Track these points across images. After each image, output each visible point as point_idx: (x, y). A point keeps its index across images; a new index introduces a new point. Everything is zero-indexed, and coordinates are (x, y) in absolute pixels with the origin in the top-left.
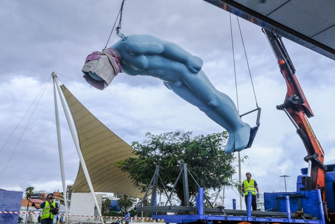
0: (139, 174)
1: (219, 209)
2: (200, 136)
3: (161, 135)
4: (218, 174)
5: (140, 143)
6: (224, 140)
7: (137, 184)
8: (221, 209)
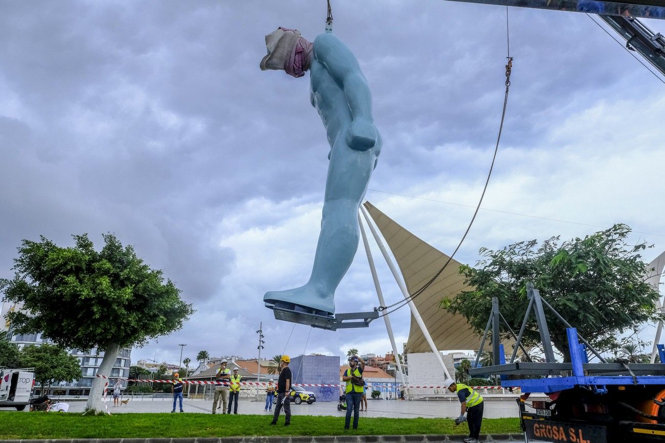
0: (476, 315)
1: (619, 364)
2: (573, 240)
3: (505, 249)
4: (625, 302)
5: (472, 266)
6: (620, 240)
7: (480, 332)
8: (622, 365)
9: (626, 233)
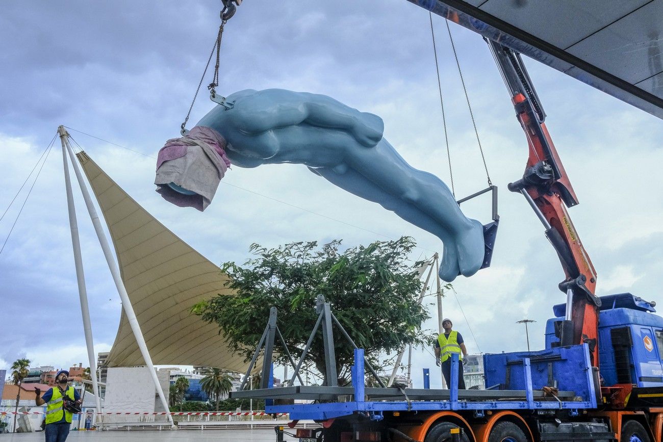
0: (237, 327)
1: (397, 389)
2: (356, 248)
3: (280, 248)
4: (395, 320)
5: (238, 264)
6: (404, 254)
7: (236, 346)
8: (399, 390)
9: (411, 246)
